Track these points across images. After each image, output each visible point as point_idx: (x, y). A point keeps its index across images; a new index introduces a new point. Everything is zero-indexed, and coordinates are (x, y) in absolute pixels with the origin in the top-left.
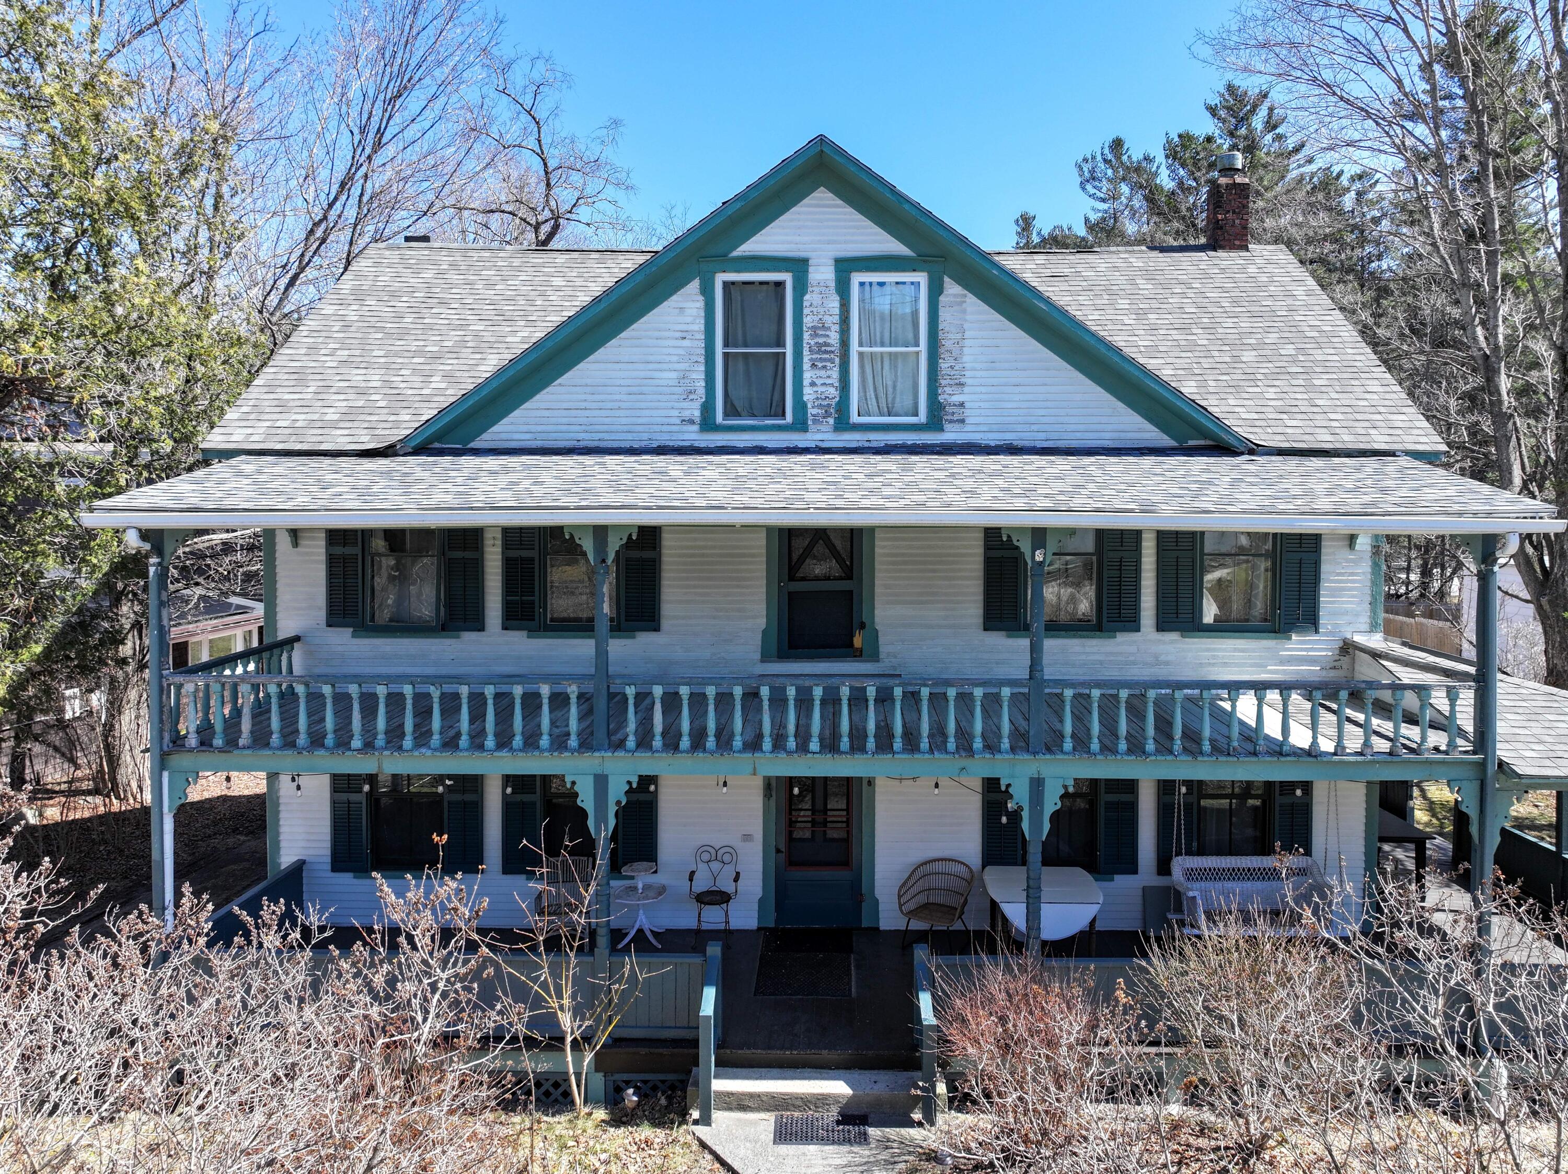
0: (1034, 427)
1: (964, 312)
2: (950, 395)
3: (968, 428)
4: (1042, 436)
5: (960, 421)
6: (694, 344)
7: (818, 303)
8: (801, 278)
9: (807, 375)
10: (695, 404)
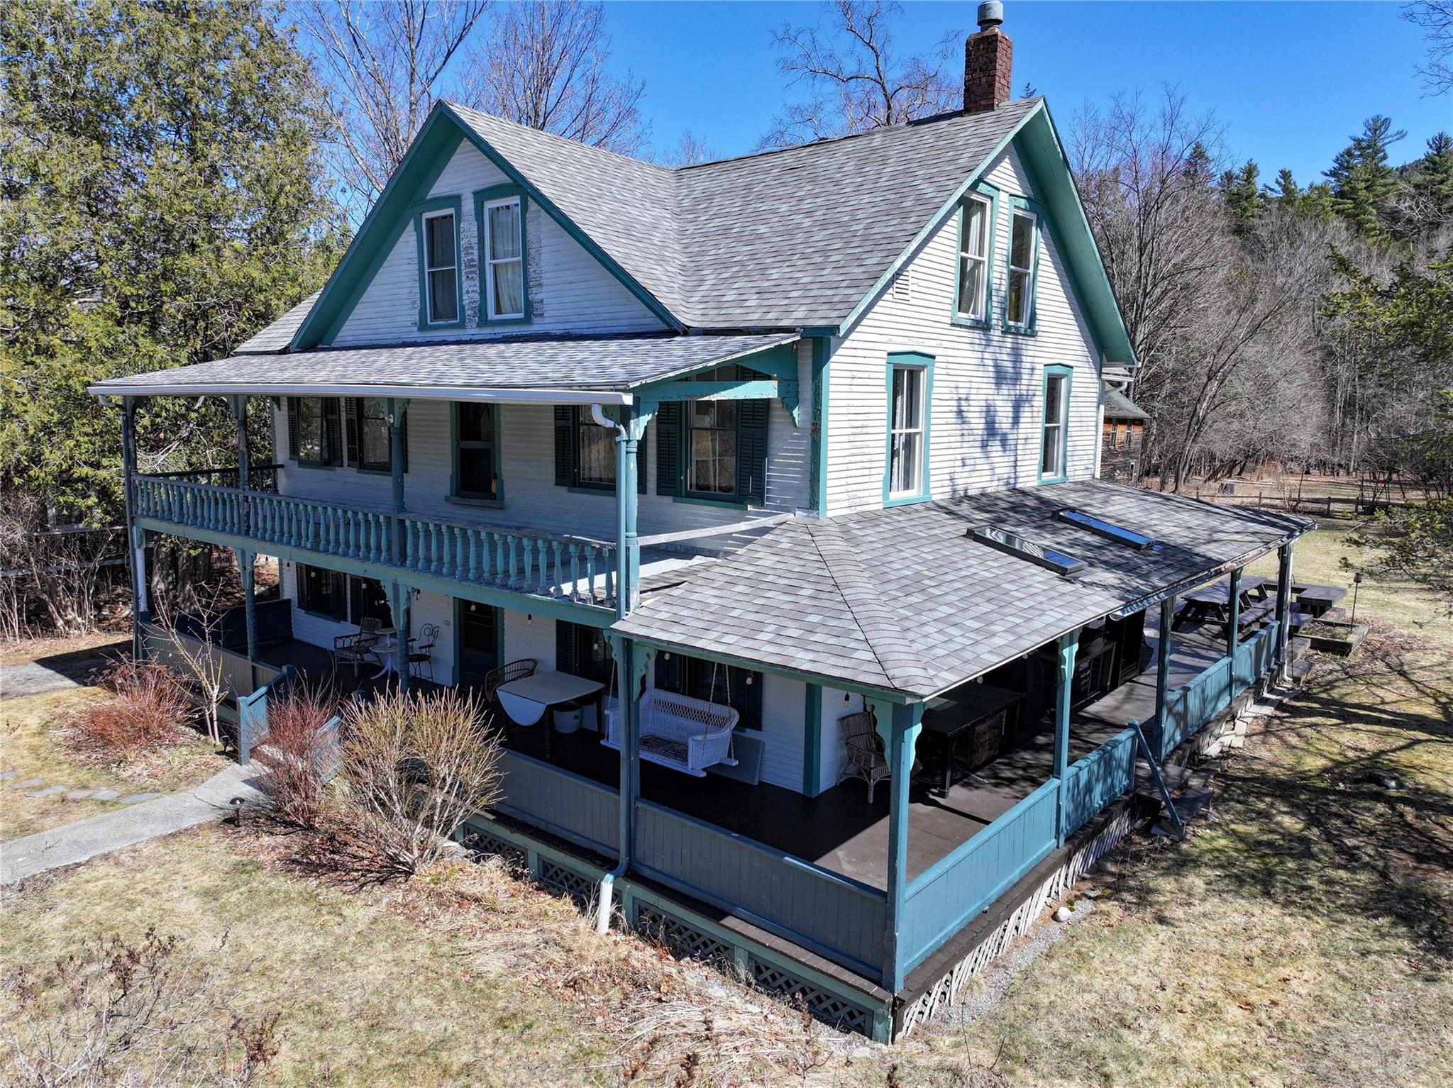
0: (582, 318)
1: (540, 224)
2: (536, 296)
3: (547, 320)
4: (586, 325)
5: (542, 315)
6: (414, 267)
7: (468, 230)
8: (459, 212)
9: (465, 285)
10: (417, 311)
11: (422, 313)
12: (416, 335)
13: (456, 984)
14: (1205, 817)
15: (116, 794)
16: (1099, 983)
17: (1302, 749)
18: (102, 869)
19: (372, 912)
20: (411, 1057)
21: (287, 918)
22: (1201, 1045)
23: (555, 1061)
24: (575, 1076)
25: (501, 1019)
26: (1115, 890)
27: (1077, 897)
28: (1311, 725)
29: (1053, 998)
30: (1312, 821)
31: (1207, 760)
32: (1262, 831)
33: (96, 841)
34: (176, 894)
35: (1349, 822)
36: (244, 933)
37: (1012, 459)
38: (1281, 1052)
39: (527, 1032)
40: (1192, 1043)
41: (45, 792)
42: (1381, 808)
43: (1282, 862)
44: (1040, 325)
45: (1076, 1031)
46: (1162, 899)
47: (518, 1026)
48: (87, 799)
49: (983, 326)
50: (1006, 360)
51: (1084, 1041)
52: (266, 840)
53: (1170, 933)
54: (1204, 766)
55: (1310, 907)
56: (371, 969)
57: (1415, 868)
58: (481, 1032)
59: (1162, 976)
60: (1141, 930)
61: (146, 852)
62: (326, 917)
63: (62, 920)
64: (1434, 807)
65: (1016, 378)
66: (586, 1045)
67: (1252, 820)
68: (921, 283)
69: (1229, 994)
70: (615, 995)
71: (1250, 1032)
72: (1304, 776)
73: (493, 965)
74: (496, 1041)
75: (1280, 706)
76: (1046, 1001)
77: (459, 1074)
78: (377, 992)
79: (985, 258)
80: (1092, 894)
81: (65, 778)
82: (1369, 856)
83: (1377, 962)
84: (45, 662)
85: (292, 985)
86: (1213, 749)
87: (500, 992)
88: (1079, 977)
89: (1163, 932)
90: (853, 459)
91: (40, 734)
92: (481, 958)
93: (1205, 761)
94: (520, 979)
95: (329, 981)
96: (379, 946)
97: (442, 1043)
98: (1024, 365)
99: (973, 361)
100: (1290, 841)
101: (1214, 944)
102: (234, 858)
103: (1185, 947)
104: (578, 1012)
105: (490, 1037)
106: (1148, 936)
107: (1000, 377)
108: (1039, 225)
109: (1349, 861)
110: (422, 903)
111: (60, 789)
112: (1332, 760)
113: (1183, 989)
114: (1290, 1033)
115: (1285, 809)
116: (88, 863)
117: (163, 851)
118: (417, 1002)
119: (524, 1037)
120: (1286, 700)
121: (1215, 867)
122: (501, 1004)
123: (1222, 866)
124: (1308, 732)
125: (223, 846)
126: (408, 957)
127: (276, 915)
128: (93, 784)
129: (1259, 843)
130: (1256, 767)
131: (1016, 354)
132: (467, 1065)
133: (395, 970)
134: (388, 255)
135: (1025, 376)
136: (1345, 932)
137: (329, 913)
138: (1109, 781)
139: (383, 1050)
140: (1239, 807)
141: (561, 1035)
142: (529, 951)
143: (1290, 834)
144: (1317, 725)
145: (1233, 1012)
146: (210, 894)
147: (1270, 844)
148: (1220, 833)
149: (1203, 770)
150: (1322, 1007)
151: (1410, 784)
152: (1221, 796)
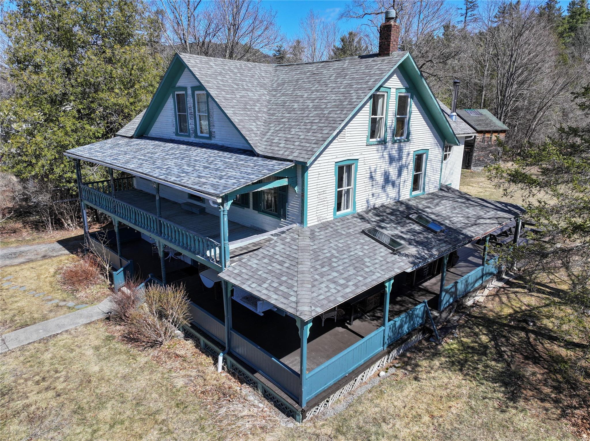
0: (228, 140)
2: (212, 129)
3: (216, 139)
5: (214, 137)
6: (173, 111)
7: (189, 100)
8: (186, 93)
9: (190, 121)
10: (174, 128)
11: (176, 129)
12: (174, 137)
13: (167, 389)
14: (453, 334)
15: (74, 304)
16: (383, 404)
17: (506, 304)
18: (65, 336)
19: (146, 359)
20: (147, 416)
21: (119, 360)
22: (409, 430)
23: (191, 421)
24: (196, 427)
25: (177, 404)
26: (404, 365)
27: (391, 367)
28: (514, 293)
29: (364, 409)
30: (494, 339)
31: (466, 308)
32: (473, 342)
33: (64, 325)
34: (86, 347)
35: (508, 339)
36: (104, 365)
37: (397, 190)
38: (435, 436)
39: (185, 409)
40: (406, 430)
41: (53, 302)
42: (523, 334)
43: (473, 356)
44: (413, 136)
45: (367, 423)
46: (421, 369)
47: (182, 407)
48: (65, 306)
49: (383, 142)
50: (395, 153)
51: (367, 427)
52: (118, 327)
53: (417, 385)
54: (463, 310)
55: (474, 377)
56: (141, 382)
57: (523, 362)
58: (171, 408)
59: (406, 402)
60: (407, 383)
61: (79, 330)
62: (131, 360)
63: (50, 355)
64: (544, 336)
65: (400, 158)
66: (202, 416)
67: (471, 336)
68: (351, 132)
69: (427, 411)
70: (216, 397)
71: (428, 427)
72: (500, 317)
73: (180, 383)
74: (174, 412)
75: (507, 282)
76: (361, 410)
77: (160, 423)
78: (141, 391)
79: (384, 116)
80: (397, 365)
81: (59, 296)
82: (508, 356)
83: (487, 402)
84: (60, 242)
85: (116, 386)
86: (469, 302)
87: (180, 393)
88: (377, 401)
89: (415, 383)
90: (319, 204)
91: (54, 276)
92: (176, 380)
93: (465, 308)
94: (187, 389)
95: (127, 385)
96: (146, 373)
97: (158, 412)
98: (404, 153)
99: (378, 157)
100: (481, 347)
101: (432, 390)
102: (107, 334)
103: (420, 391)
104: (203, 403)
105: (173, 410)
106: (409, 386)
107: (392, 160)
108: (412, 98)
109: (499, 357)
110: (163, 357)
111: (57, 301)
112: (514, 310)
113: (412, 408)
114: (442, 428)
115: (485, 332)
116: (61, 333)
117: (85, 330)
118: (153, 396)
119: (184, 411)
120: (511, 279)
121: (447, 357)
122: (179, 398)
123: (449, 357)
124: (513, 296)
125: (104, 329)
126: (154, 378)
127: (116, 359)
128: (67, 299)
129: (469, 347)
130: (484, 312)
131: (400, 150)
132: (164, 420)
133: (149, 382)
134: (164, 105)
135: (404, 158)
136: (482, 388)
137: (132, 359)
138: (412, 322)
139: (139, 413)
140: (469, 330)
141: (195, 411)
142: (193, 379)
143: (482, 344)
144: (517, 292)
145: (426, 418)
146: (97, 348)
147: (473, 348)
148: (456, 341)
149: (462, 312)
150: (458, 419)
151: (539, 324)
152: (463, 325)
